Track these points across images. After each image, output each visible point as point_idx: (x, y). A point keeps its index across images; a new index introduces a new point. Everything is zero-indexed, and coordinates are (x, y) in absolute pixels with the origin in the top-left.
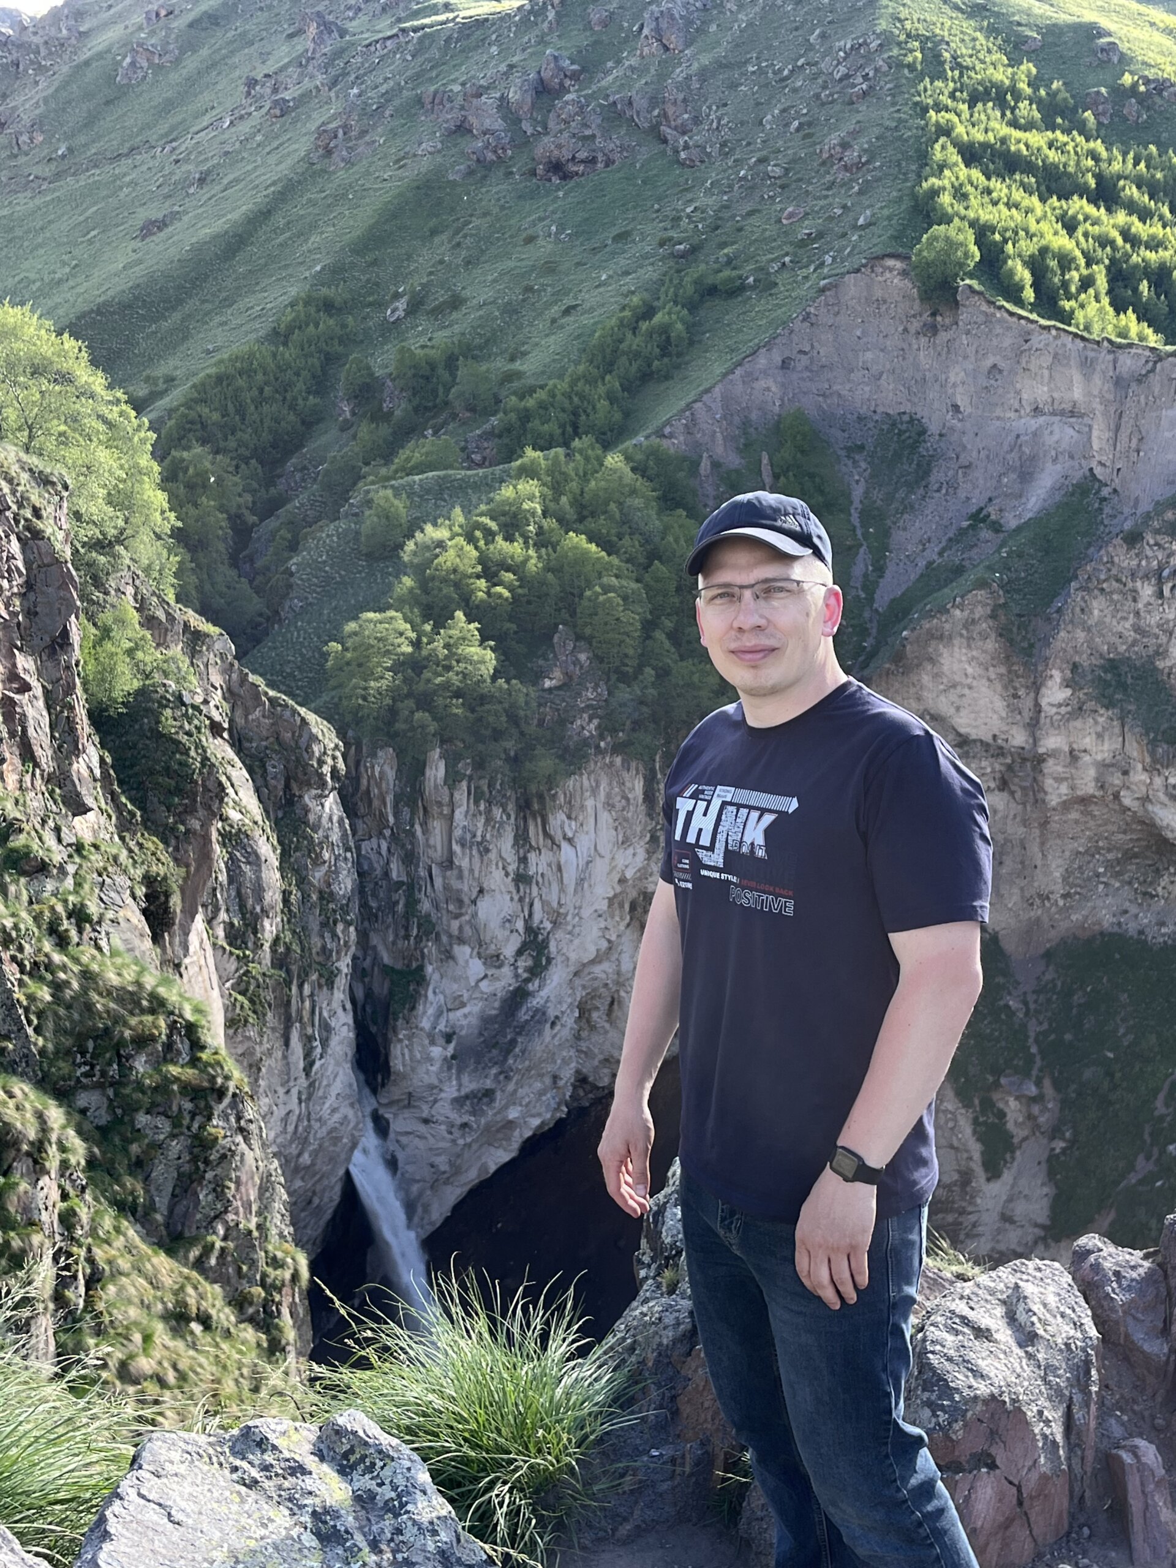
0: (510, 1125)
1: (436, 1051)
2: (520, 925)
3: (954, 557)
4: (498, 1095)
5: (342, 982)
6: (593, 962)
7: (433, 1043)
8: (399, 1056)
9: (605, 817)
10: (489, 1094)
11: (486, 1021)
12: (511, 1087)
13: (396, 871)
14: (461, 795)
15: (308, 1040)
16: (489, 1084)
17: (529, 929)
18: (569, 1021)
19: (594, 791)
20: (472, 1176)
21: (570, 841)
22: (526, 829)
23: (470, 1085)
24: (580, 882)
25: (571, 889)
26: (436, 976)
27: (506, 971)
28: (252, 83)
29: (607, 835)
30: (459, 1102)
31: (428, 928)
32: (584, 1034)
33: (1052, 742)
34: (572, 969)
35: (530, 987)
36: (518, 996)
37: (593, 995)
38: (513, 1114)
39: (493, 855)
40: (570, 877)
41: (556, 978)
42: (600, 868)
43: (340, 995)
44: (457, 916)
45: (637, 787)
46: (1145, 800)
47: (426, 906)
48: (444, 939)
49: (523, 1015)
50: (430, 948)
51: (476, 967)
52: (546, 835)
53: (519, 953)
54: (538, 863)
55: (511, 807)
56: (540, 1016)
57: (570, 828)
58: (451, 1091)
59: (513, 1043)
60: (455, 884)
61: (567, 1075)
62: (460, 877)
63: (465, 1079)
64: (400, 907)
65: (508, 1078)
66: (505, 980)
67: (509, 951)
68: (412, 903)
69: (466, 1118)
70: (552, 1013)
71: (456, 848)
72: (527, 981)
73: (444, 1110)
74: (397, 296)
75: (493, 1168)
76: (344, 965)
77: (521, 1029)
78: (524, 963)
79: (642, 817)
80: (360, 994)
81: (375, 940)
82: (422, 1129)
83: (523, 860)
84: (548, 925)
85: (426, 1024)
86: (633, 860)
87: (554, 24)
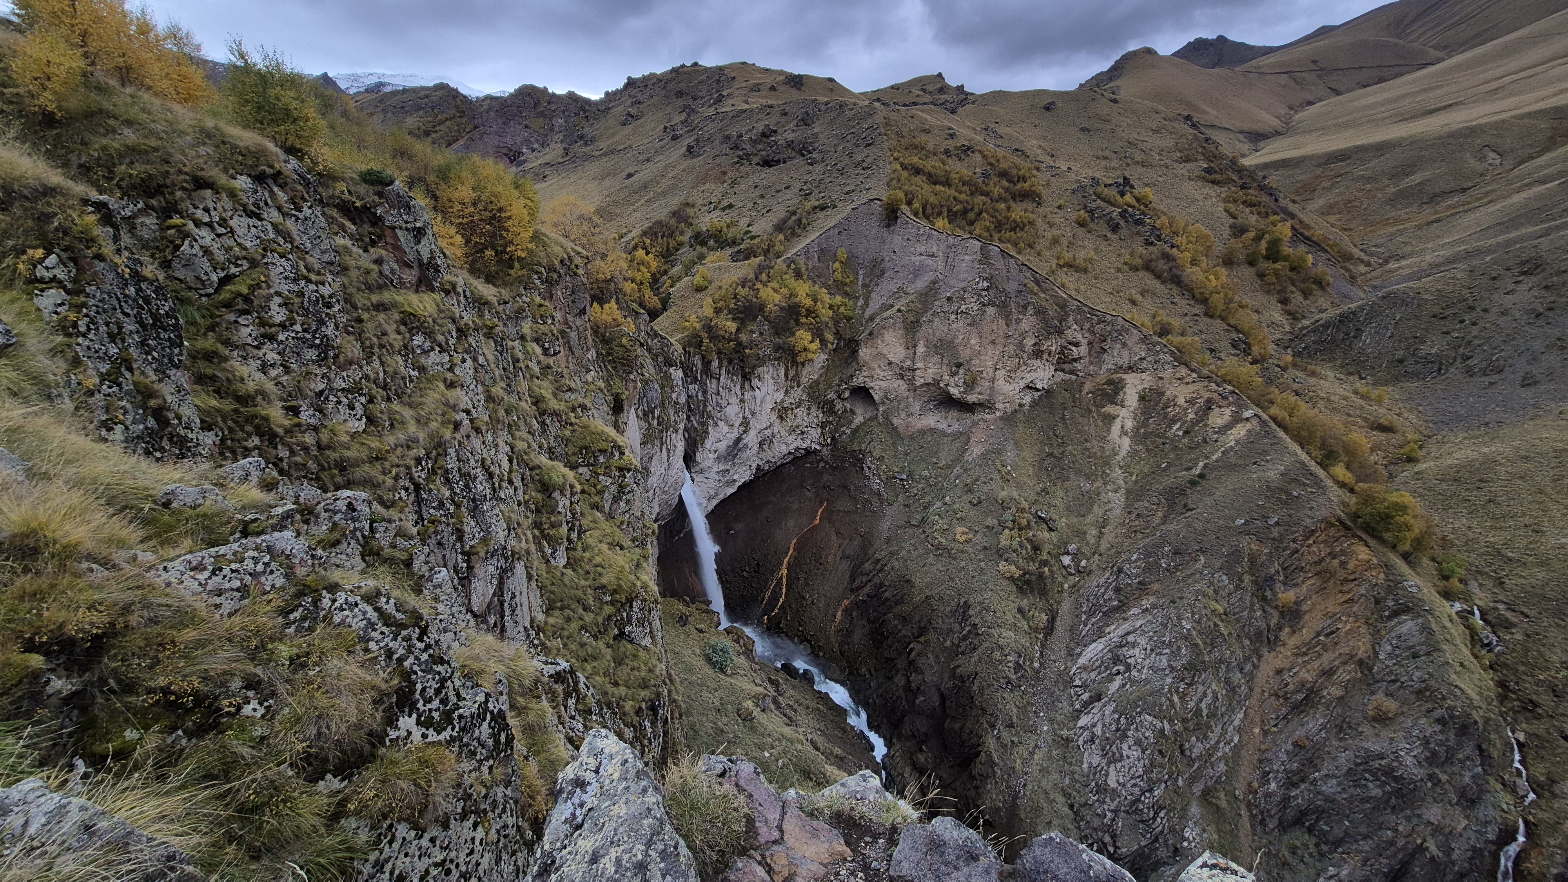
0: (735, 481)
1: (711, 456)
2: (741, 416)
3: (891, 302)
4: (731, 472)
5: (680, 432)
6: (764, 429)
7: (710, 453)
8: (699, 457)
9: (771, 381)
10: (728, 470)
11: (729, 447)
12: (735, 469)
13: (700, 397)
14: (723, 372)
15: (668, 450)
16: (728, 468)
17: (744, 418)
18: (756, 448)
19: (768, 373)
20: (721, 497)
21: (759, 389)
22: (744, 385)
23: (722, 467)
24: (762, 402)
25: (758, 405)
26: (712, 431)
27: (736, 430)
28: (665, 128)
29: (771, 388)
30: (718, 473)
31: (710, 416)
32: (761, 453)
33: (919, 365)
34: (758, 431)
35: (743, 437)
36: (738, 440)
37: (764, 440)
38: (735, 477)
39: (733, 393)
40: (758, 401)
41: (752, 433)
42: (768, 398)
43: (680, 436)
44: (720, 412)
45: (782, 372)
46: (947, 385)
47: (709, 408)
48: (716, 419)
49: (740, 445)
50: (711, 422)
51: (726, 429)
52: (751, 387)
53: (740, 425)
54: (747, 396)
55: (740, 377)
56: (746, 446)
57: (759, 384)
58: (715, 469)
59: (737, 454)
60: (720, 402)
61: (754, 465)
62: (722, 399)
63: (720, 466)
64: (701, 408)
65: (734, 466)
66: (735, 435)
67: (737, 424)
68: (705, 406)
69: (720, 479)
70: (750, 446)
71: (721, 390)
72: (742, 435)
73: (713, 475)
74: (711, 203)
75: (728, 495)
76: (682, 426)
77: (740, 450)
78: (742, 429)
79: (783, 382)
80: (686, 436)
81: (692, 419)
82: (706, 481)
83: (743, 395)
84: (750, 417)
85: (708, 447)
86: (780, 396)
87: (769, 114)
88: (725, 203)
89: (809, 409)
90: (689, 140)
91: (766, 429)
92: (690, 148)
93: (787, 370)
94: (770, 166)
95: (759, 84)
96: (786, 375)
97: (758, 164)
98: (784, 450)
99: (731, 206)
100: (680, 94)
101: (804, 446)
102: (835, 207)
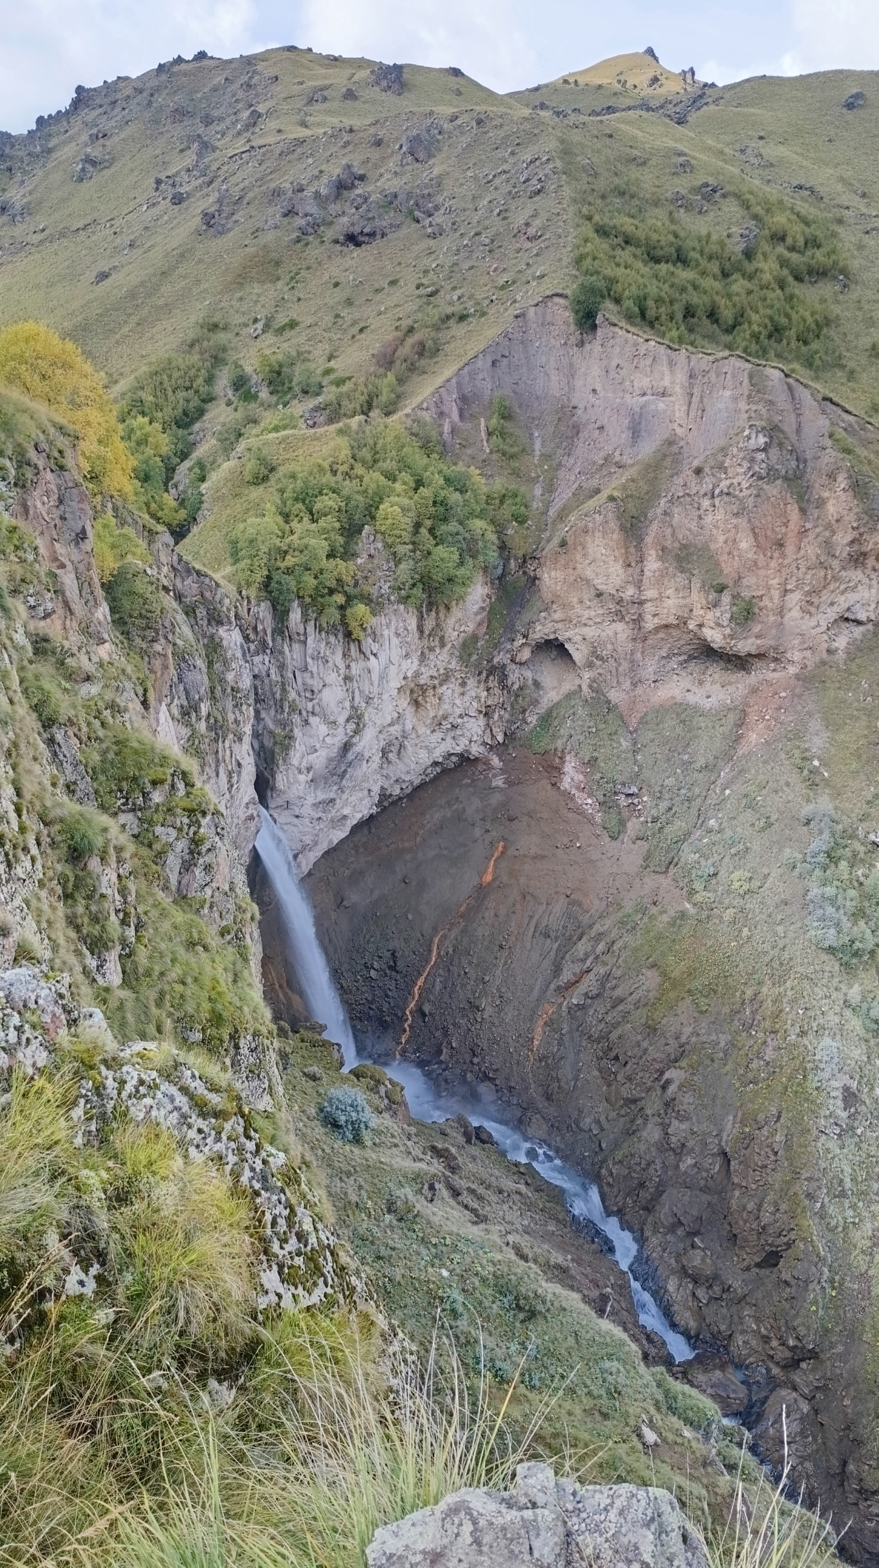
0: (345, 817)
1: (302, 778)
2: (347, 704)
3: (594, 483)
4: (338, 801)
5: (247, 739)
6: (389, 725)
7: (300, 772)
8: (281, 781)
9: (395, 641)
10: (332, 801)
11: (330, 760)
12: (345, 796)
13: (275, 676)
14: (310, 629)
15: (229, 772)
16: (332, 795)
17: (352, 707)
18: (377, 758)
19: (388, 626)
20: (323, 847)
21: (375, 655)
22: (349, 649)
23: (321, 796)
24: (381, 678)
25: (376, 684)
26: (300, 734)
27: (341, 730)
28: (159, 182)
29: (396, 653)
30: (316, 805)
31: (293, 709)
32: (385, 766)
33: (650, 592)
34: (378, 729)
35: (354, 740)
36: (346, 747)
37: (390, 744)
38: (346, 811)
39: (330, 664)
40: (375, 677)
41: (369, 733)
42: (393, 670)
43: (246, 746)
44: (311, 700)
45: (413, 623)
46: (702, 626)
47: (292, 695)
48: (304, 713)
49: (350, 756)
50: (296, 718)
51: (323, 729)
52: (360, 651)
53: (348, 721)
54: (355, 669)
55: (340, 636)
56: (360, 757)
57: (375, 648)
58: (310, 800)
59: (345, 771)
60: (310, 681)
61: (376, 789)
62: (312, 677)
63: (319, 793)
64: (278, 696)
65: (343, 792)
66: (339, 739)
67: (341, 720)
68: (284, 690)
69: (320, 815)
70: (367, 755)
71: (309, 660)
72: (352, 737)
73: (307, 810)
74: (256, 321)
75: (336, 842)
76: (247, 729)
77: (350, 764)
78: (351, 726)
79: (416, 640)
80: (256, 746)
81: (263, 714)
82: (295, 821)
83: (348, 667)
84: (364, 705)
85: (295, 761)
86: (411, 666)
87: (347, 144)
88: (282, 319)
89: (463, 684)
90: (207, 202)
91: (391, 725)
92: (208, 219)
93: (421, 618)
94: (358, 244)
95: (323, 89)
96: (420, 629)
97: (336, 242)
98: (425, 758)
99: (293, 325)
100: (180, 114)
101: (458, 750)
102: (484, 314)
